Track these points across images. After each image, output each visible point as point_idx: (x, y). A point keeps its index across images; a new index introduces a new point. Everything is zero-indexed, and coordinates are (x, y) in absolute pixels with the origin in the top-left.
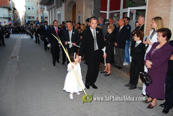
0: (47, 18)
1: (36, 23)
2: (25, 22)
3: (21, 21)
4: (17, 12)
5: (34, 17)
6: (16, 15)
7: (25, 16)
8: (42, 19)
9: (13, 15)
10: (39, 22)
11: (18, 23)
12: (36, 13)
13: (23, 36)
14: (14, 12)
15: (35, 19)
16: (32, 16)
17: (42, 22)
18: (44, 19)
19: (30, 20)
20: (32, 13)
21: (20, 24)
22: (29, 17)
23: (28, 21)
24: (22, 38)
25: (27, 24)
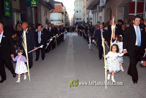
0: (91, 19)
1: (83, 23)
2: (74, 23)
3: (70, 22)
4: (68, 15)
5: (81, 19)
6: (67, 18)
7: (74, 18)
8: (88, 20)
9: (65, 17)
10: (85, 22)
11: (68, 24)
12: (83, 15)
13: (73, 34)
14: (66, 15)
15: (82, 20)
16: (80, 17)
17: (87, 23)
18: (89, 20)
19: (78, 21)
20: (80, 15)
21: (69, 25)
22: (77, 19)
23: (76, 22)
24: (73, 35)
25: (75, 24)
